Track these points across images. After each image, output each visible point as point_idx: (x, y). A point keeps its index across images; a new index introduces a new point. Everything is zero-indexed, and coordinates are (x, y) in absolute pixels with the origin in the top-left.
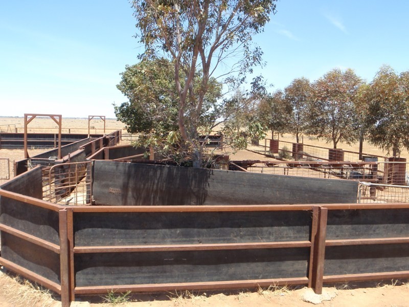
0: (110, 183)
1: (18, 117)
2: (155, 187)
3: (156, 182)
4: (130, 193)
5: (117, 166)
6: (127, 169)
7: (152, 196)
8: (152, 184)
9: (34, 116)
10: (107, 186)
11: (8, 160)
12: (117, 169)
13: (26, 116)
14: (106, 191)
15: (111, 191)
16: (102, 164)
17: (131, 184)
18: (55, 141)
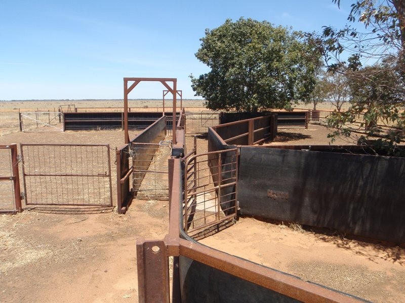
0: (269, 183)
1: (68, 100)
2: (358, 191)
3: (361, 183)
4: (307, 200)
5: (284, 156)
6: (303, 161)
7: (352, 206)
8: (353, 187)
9: (137, 81)
10: (264, 187)
11: (108, 146)
12: (283, 160)
13: (126, 80)
14: (261, 194)
15: (271, 195)
16: (254, 152)
17: (310, 186)
18: (122, 121)
